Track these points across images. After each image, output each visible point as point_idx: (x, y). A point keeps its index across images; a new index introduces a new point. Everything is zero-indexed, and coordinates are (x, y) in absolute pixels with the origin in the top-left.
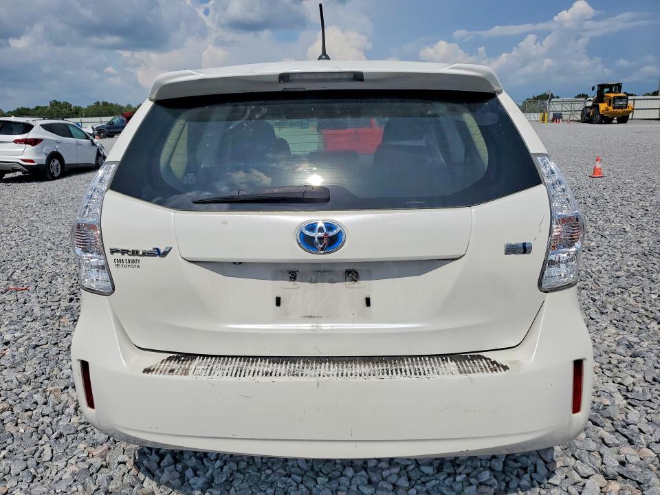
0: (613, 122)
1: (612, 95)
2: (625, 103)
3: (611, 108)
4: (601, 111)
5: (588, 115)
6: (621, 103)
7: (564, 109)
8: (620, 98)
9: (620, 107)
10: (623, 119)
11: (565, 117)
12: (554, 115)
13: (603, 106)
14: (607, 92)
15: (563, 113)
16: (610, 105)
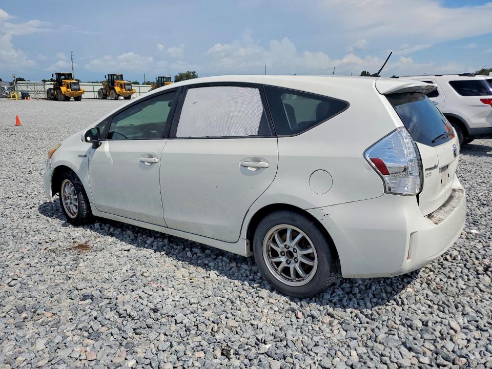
0: (71, 100)
1: (69, 81)
2: (78, 87)
3: (70, 90)
4: (63, 92)
5: (53, 94)
6: (75, 87)
7: (29, 90)
8: (75, 84)
9: (76, 90)
10: (78, 98)
11: (32, 95)
12: (22, 94)
13: (63, 89)
14: (63, 79)
15: (29, 92)
16: (68, 88)
